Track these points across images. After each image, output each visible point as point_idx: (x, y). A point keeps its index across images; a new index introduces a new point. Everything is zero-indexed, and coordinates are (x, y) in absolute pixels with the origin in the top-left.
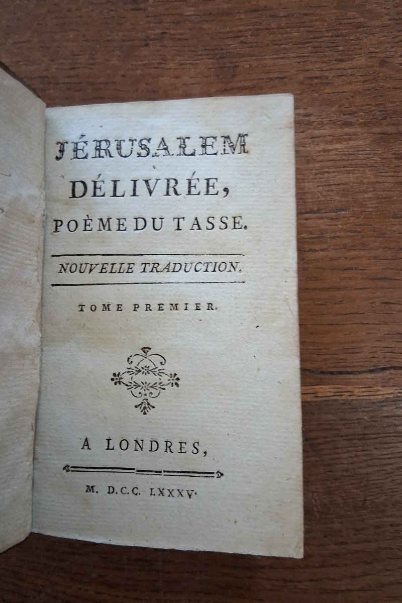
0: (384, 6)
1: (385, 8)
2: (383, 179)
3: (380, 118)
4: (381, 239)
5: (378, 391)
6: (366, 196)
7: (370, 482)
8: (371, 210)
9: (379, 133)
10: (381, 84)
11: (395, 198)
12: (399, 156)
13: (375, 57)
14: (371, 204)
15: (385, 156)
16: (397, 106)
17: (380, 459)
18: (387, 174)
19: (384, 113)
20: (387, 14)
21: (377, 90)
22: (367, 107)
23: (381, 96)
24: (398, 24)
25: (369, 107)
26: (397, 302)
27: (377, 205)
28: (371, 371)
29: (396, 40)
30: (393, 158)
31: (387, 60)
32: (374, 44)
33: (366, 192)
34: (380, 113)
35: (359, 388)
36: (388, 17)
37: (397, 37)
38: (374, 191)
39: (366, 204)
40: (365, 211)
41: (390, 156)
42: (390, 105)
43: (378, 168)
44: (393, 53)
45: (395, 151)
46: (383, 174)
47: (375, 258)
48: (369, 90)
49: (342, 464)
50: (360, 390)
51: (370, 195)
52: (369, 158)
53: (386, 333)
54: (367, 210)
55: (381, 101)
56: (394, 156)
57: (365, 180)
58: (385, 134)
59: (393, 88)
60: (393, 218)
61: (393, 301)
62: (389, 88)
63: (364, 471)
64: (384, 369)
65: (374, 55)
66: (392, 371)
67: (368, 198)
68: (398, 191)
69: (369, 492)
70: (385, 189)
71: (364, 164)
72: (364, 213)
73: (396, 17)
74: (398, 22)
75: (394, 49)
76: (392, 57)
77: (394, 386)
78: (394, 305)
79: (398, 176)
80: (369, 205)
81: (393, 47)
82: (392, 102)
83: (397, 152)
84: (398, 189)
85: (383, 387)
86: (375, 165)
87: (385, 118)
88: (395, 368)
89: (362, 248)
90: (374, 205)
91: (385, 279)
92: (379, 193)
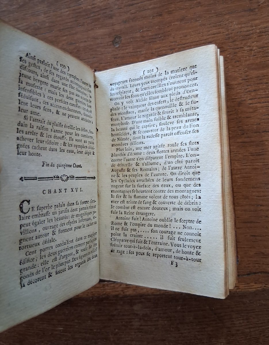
0: (238, 73)
1: (239, 74)
2: (245, 167)
3: (240, 134)
4: (247, 200)
5: (253, 286)
6: (237, 176)
7: (252, 337)
8: (240, 184)
9: (241, 142)
10: (239, 116)
11: (252, 177)
12: (253, 154)
13: (235, 101)
14: (240, 181)
15: (245, 155)
16: (249, 127)
17: (256, 324)
18: (247, 164)
19: (242, 131)
20: (240, 77)
21: (238, 119)
22: (233, 128)
23: (240, 122)
24: (247, 82)
25: (234, 128)
26: (259, 235)
27: (243, 181)
28: (248, 274)
29: (246, 91)
30: (249, 155)
31: (242, 102)
32: (234, 94)
33: (237, 174)
34: (240, 131)
35: (242, 284)
36: (241, 79)
37: (246, 89)
38: (240, 174)
39: (237, 181)
40: (237, 185)
41: (248, 154)
42: (245, 127)
43: (242, 161)
44: (245, 98)
45: (251, 151)
46: (244, 164)
47: (245, 211)
48: (233, 119)
49: (236, 327)
50: (243, 286)
51: (239, 176)
52: (236, 156)
53: (255, 253)
54: (238, 184)
55: (240, 125)
56: (250, 154)
57: (235, 168)
58: (244, 143)
59: (246, 117)
60: (252, 188)
61: (257, 235)
62: (244, 117)
63: (248, 330)
64: (255, 273)
65: (234, 100)
66: (260, 274)
67: (238, 177)
68: (254, 173)
69: (252, 342)
70: (247, 173)
71: (234, 159)
72: (236, 186)
73: (246, 78)
74: (247, 81)
75: (245, 96)
76: (245, 100)
77: (261, 283)
78: (258, 237)
79: (253, 165)
80: (239, 182)
81: (245, 95)
82: (247, 125)
83: (251, 152)
84: (254, 172)
85: (256, 283)
86: (240, 159)
87: (243, 134)
88: (261, 272)
89: (238, 205)
90: (241, 182)
91: (251, 222)
92: (243, 175)
